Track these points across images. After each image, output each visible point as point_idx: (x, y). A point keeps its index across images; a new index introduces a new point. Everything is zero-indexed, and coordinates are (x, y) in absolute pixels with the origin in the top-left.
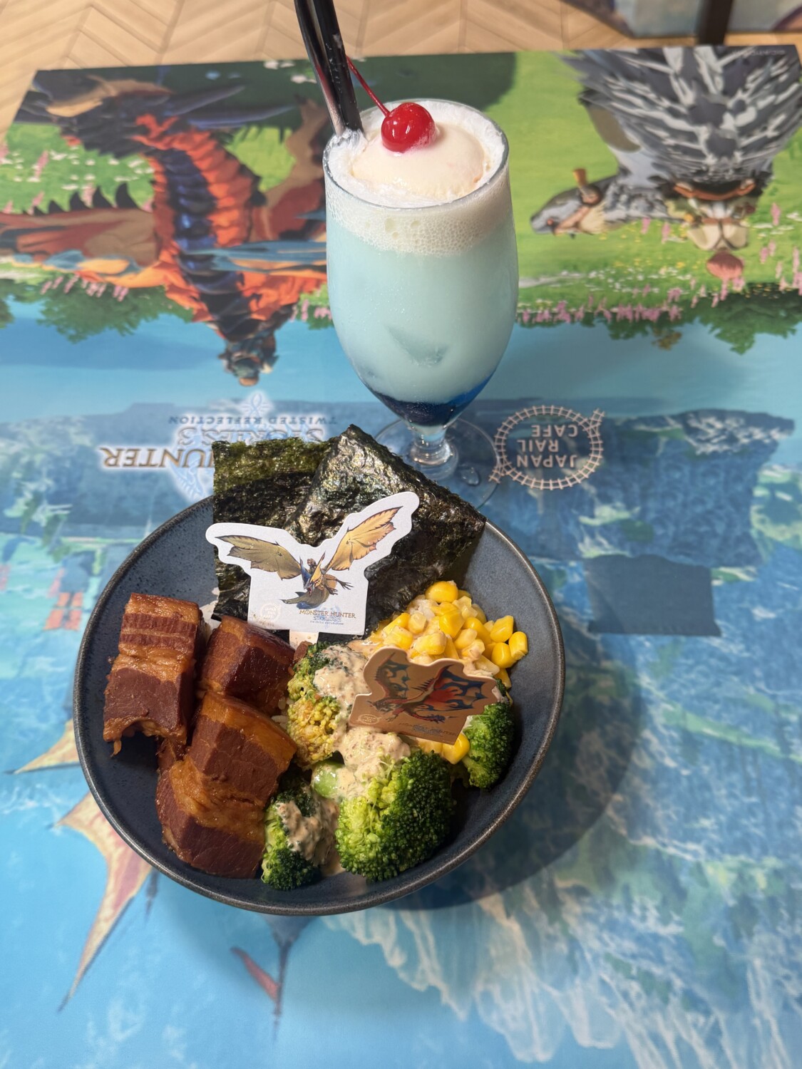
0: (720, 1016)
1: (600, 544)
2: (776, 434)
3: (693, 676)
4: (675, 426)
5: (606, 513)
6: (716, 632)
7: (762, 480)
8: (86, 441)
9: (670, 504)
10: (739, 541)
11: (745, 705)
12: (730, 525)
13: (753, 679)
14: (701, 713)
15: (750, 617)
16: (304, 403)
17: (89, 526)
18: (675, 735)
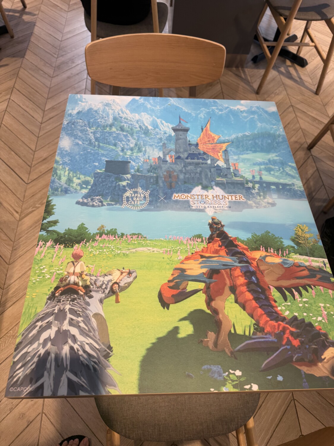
0: (117, 116)
1: (126, 177)
2: (81, 200)
3: (112, 154)
4: (105, 203)
5: (124, 183)
6: (106, 161)
7: (88, 190)
8: (249, 202)
9: (110, 185)
10: (97, 177)
11: (104, 150)
12: (98, 180)
13: (101, 154)
14: (112, 149)
15: (99, 164)
16: (198, 211)
17: (238, 182)
18: (118, 146)
